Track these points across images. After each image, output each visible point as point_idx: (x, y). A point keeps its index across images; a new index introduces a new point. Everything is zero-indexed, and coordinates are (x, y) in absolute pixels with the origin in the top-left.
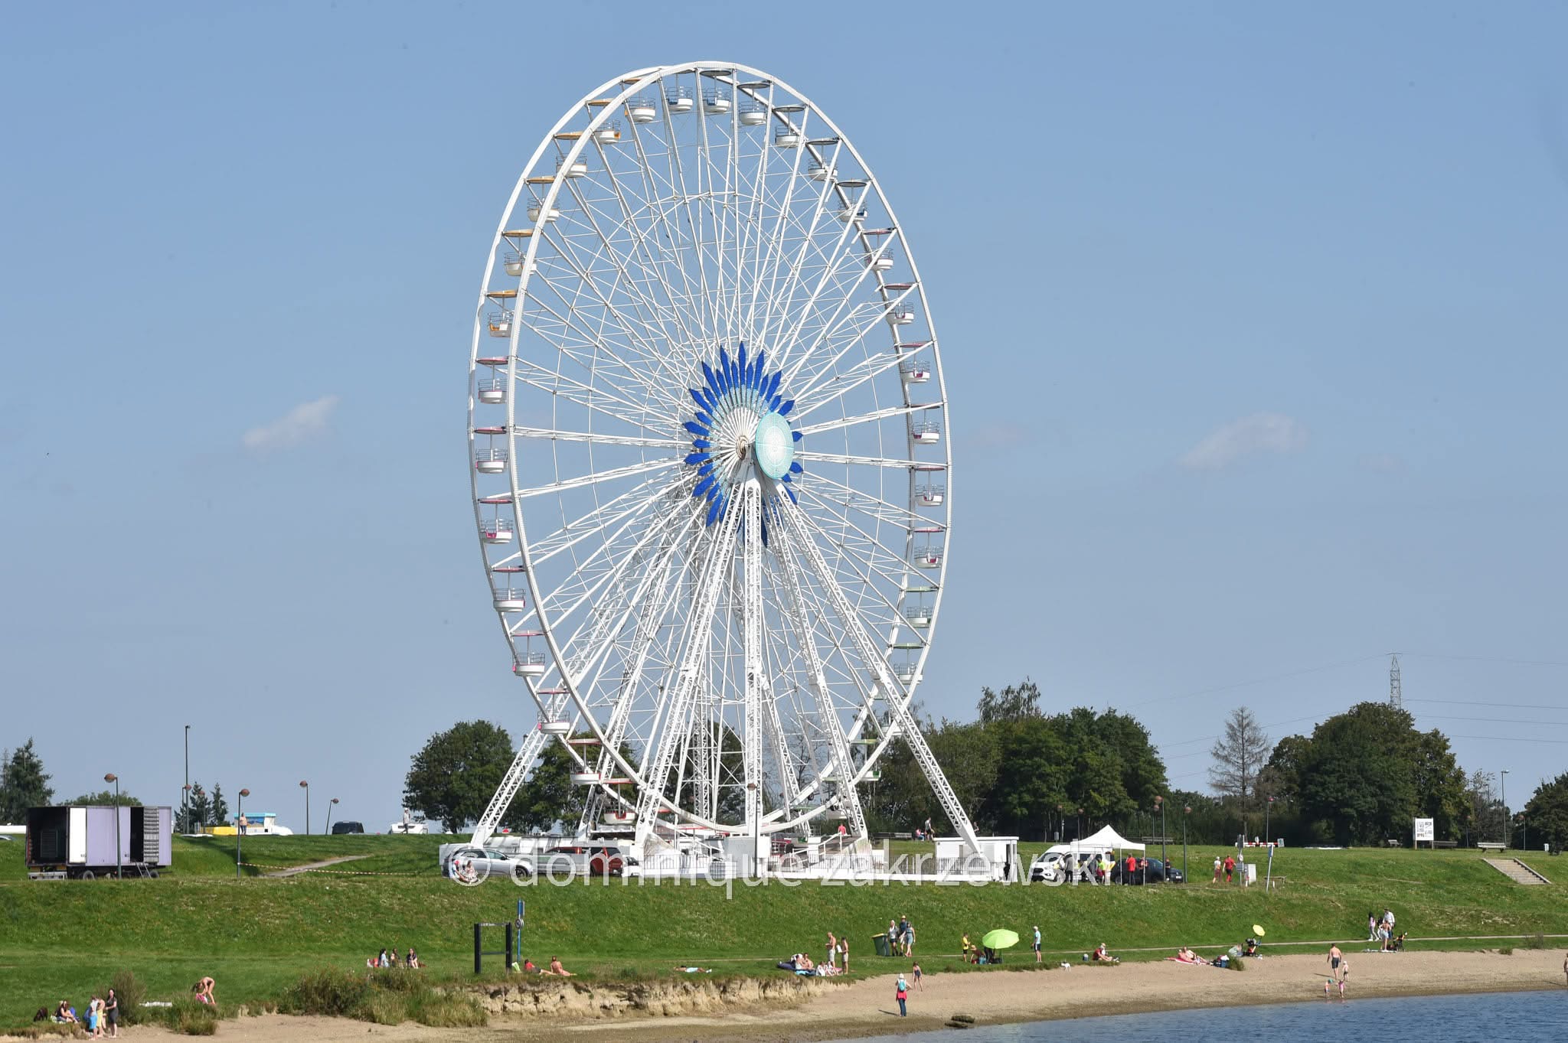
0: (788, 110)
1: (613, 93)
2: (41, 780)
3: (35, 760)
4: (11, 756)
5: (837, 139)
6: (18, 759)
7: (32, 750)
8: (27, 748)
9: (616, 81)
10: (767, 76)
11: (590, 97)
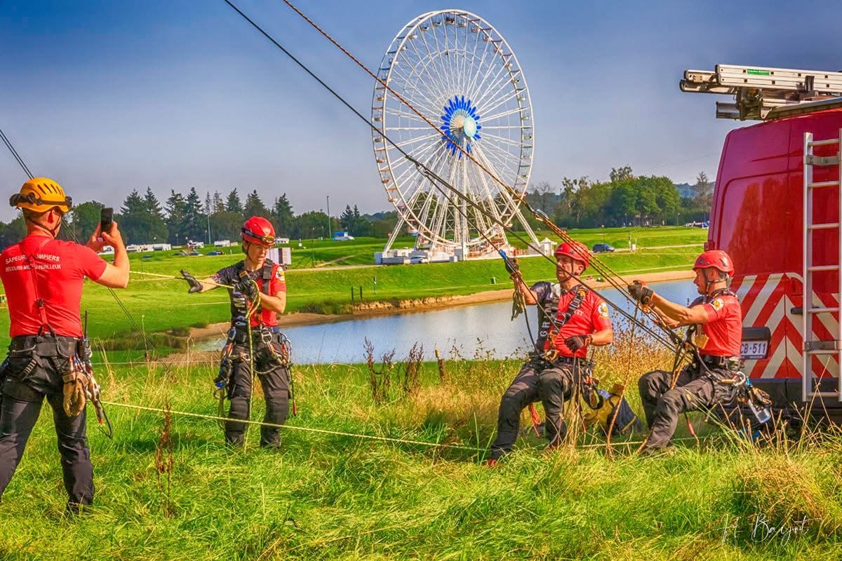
0: (486, 30)
1: (416, 22)
2: (289, 208)
3: (286, 201)
4: (278, 198)
5: (501, 41)
6: (281, 200)
7: (286, 197)
8: (284, 196)
9: (417, 19)
10: (479, 18)
11: (408, 24)
